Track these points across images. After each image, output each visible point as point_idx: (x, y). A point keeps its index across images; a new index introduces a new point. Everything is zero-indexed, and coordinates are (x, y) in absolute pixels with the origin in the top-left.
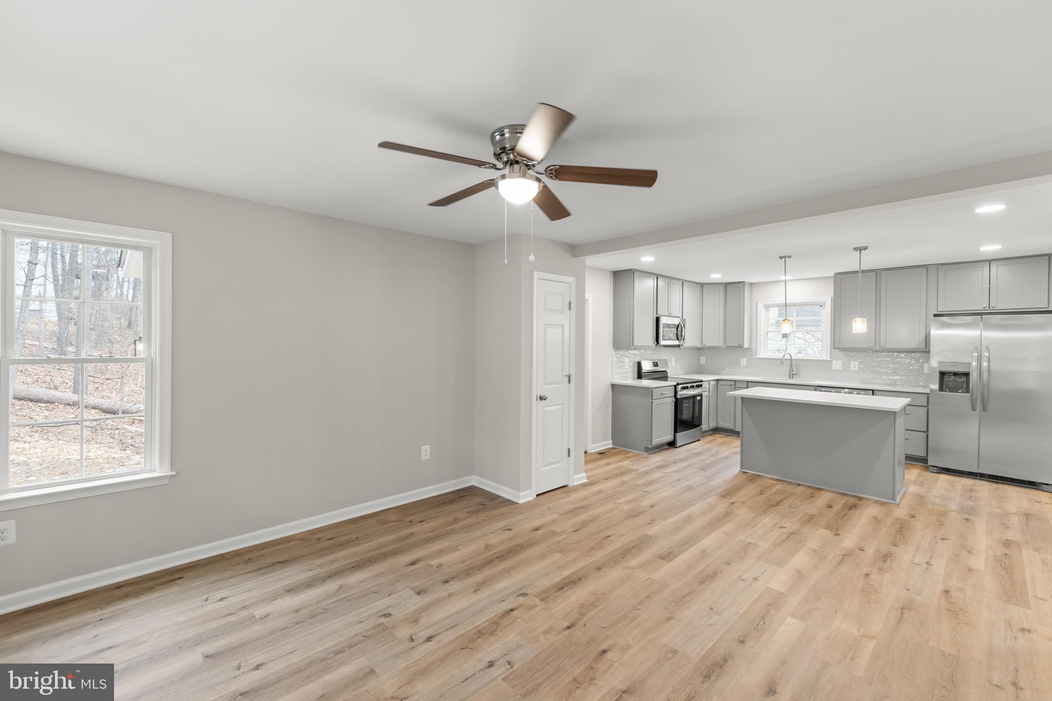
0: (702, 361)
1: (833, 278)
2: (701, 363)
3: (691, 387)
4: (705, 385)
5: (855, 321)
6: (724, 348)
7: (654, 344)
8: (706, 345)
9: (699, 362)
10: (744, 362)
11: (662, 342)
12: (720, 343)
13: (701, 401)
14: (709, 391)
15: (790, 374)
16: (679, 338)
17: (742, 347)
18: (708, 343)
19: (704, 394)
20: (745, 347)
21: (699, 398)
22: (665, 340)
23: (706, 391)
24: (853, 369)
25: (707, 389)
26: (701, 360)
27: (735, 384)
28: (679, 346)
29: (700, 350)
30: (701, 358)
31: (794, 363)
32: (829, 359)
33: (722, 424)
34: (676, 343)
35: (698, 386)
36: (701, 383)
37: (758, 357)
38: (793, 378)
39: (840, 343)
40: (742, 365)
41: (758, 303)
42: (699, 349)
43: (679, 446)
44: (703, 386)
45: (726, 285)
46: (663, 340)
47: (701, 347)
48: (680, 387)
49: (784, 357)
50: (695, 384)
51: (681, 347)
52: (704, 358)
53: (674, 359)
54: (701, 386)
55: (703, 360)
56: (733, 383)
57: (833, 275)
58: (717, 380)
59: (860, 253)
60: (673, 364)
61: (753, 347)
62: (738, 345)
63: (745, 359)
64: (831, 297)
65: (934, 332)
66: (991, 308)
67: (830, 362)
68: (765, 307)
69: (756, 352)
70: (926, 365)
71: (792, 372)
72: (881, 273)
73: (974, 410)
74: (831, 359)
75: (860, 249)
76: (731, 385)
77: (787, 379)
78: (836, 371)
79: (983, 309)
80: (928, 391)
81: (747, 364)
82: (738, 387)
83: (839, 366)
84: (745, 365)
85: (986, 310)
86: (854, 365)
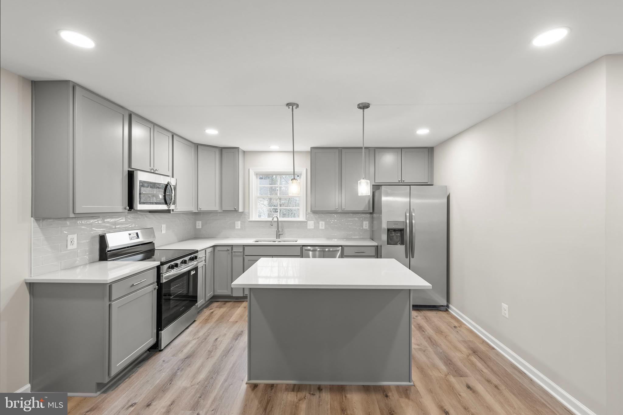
0: (199, 226)
1: (310, 153)
2: (197, 227)
3: (182, 263)
4: (200, 255)
5: (360, 183)
6: (220, 212)
7: (125, 209)
8: (202, 210)
9: (195, 226)
10: (238, 224)
11: (139, 207)
12: (217, 208)
13: (196, 275)
14: (205, 260)
15: (277, 234)
16: (168, 202)
17: (237, 211)
18: (204, 207)
19: (200, 265)
20: (240, 211)
21: (193, 273)
22: (144, 203)
23: (202, 261)
24: (321, 228)
25: (204, 258)
26: (197, 224)
27: (232, 249)
28: (168, 211)
29: (197, 215)
30: (197, 222)
31: (280, 224)
32: (304, 220)
33: (219, 292)
34: (164, 207)
35: (192, 259)
36: (195, 255)
37: (250, 220)
38: (279, 238)
39: (315, 207)
40: (236, 228)
41: (250, 170)
42: (195, 214)
43: (165, 347)
44: (198, 257)
45: (222, 150)
46: (140, 203)
47: (197, 212)
48: (166, 267)
49: (273, 220)
50: (187, 258)
51: (172, 212)
52: (200, 222)
53: (164, 226)
54: (196, 258)
55: (199, 224)
56: (230, 248)
57: (309, 150)
58: (214, 247)
59: (363, 111)
60: (164, 232)
61: (247, 211)
62: (234, 210)
63: (239, 222)
64: (306, 169)
65: (384, 199)
66: (402, 182)
67: (306, 222)
68: (255, 174)
69: (248, 215)
70: (364, 223)
71: (279, 232)
72: (342, 151)
73: (407, 257)
74: (307, 220)
75: (364, 106)
76: (228, 250)
77: (275, 239)
78: (310, 229)
79: (398, 182)
80: (376, 244)
81: (241, 227)
82: (235, 252)
83: (312, 225)
84: (239, 227)
85: (400, 183)
86: (322, 225)
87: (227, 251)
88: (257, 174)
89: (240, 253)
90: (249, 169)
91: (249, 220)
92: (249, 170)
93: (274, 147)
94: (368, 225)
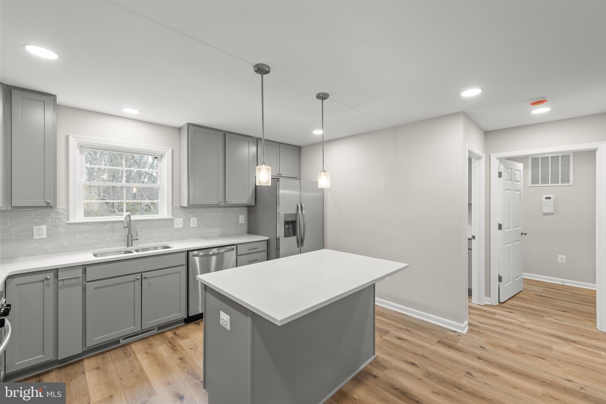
10: (41, 231)
15: (128, 239)
17: (52, 207)
24: (192, 226)
32: (169, 217)
38: (133, 246)
39: (194, 200)
40: (37, 237)
56: (53, 274)
61: (63, 207)
62: (45, 205)
64: (172, 150)
65: (281, 192)
66: (280, 176)
67: (171, 221)
68: (79, 146)
69: (67, 214)
70: (240, 217)
71: (132, 237)
72: (225, 135)
73: (298, 247)
74: (173, 217)
75: (322, 97)
76: (47, 279)
77: (124, 248)
78: (179, 229)
79: (277, 175)
80: (267, 238)
81: (47, 234)
82: (63, 280)
83: (181, 223)
84: (44, 236)
85: (278, 176)
86: (194, 221)
87: (43, 281)
88: (80, 146)
89: (76, 281)
90: (68, 136)
91: (67, 222)
92: (67, 138)
93: (131, 111)
94: (243, 219)
